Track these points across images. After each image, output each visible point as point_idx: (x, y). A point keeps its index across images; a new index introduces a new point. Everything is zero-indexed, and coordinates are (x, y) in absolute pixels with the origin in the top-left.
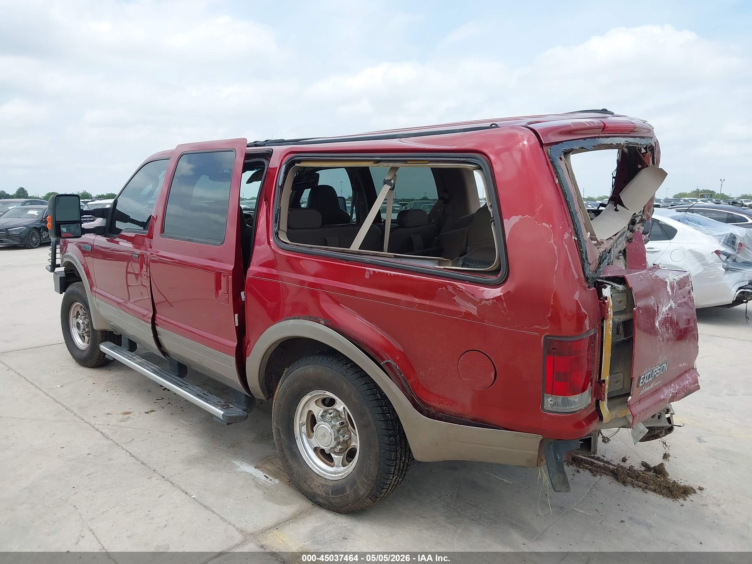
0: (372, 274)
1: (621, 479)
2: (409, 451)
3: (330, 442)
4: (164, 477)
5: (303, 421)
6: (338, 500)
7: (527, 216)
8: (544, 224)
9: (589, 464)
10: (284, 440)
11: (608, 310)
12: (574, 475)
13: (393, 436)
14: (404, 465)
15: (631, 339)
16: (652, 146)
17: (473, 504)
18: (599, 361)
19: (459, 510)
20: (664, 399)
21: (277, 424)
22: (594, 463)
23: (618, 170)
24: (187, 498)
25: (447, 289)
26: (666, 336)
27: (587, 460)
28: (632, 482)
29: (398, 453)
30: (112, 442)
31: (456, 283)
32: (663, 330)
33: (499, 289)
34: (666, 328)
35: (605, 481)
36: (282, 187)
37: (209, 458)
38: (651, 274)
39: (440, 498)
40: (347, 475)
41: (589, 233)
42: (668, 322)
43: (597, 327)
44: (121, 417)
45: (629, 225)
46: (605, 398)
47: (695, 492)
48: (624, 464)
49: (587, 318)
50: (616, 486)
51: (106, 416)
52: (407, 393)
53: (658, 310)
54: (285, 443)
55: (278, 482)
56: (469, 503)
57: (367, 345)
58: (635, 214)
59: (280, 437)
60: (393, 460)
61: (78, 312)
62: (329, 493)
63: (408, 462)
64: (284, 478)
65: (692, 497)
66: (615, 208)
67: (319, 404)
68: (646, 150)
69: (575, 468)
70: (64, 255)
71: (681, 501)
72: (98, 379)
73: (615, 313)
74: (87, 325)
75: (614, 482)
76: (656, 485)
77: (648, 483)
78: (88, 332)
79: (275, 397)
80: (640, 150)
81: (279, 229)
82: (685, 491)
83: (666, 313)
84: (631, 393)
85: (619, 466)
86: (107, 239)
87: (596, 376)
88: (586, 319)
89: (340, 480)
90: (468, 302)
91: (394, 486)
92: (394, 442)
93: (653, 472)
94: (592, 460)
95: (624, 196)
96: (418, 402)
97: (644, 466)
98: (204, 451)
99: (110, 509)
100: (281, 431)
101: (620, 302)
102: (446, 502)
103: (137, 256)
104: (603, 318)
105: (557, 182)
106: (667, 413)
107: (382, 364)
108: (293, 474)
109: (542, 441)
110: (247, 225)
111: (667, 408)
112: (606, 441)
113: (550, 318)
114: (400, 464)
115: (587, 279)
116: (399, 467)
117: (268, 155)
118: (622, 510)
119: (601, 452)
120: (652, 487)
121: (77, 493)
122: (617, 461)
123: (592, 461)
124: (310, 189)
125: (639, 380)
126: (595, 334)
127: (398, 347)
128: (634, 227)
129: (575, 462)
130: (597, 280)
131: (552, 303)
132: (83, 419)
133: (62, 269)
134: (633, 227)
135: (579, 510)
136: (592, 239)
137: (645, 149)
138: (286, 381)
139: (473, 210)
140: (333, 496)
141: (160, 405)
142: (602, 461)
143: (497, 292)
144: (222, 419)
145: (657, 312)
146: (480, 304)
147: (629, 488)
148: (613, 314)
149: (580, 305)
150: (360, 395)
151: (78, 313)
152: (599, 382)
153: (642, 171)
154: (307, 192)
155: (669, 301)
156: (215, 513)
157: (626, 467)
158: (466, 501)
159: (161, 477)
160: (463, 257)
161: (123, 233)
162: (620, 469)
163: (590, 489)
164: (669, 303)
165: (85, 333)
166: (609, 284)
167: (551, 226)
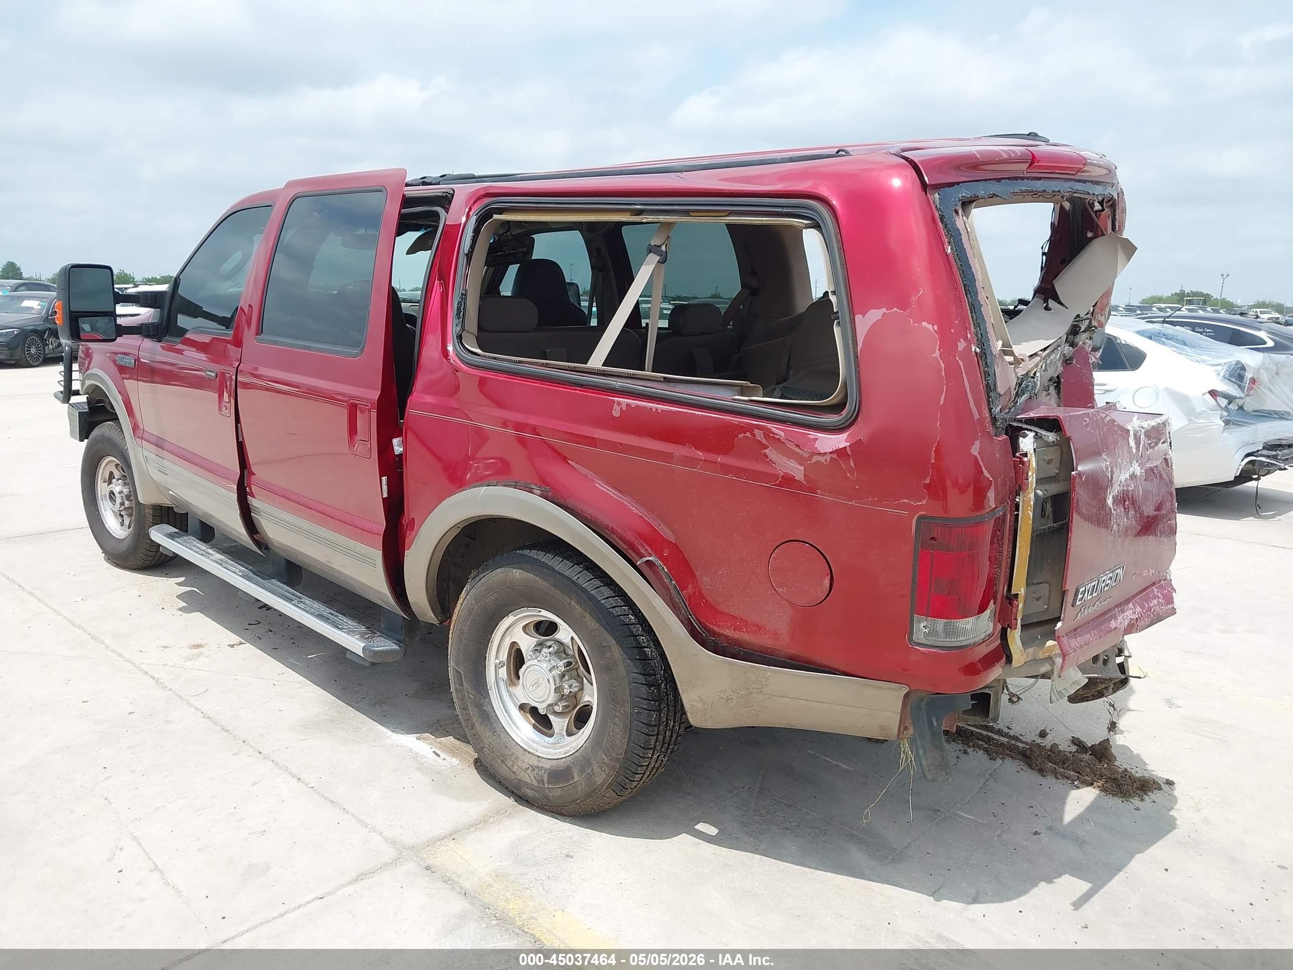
0: (624, 409)
1: (1037, 765)
2: (682, 712)
3: (546, 695)
4: (260, 753)
5: (501, 660)
6: (558, 792)
7: (895, 309)
8: (924, 324)
9: (984, 741)
10: (467, 691)
11: (1027, 474)
12: (958, 758)
13: (655, 685)
14: (672, 734)
15: (1066, 526)
16: (1112, 199)
17: (786, 802)
18: (1009, 561)
19: (763, 812)
20: (1116, 628)
21: (457, 663)
22: (993, 739)
23: (1052, 241)
24: (300, 786)
25: (754, 435)
26: (1124, 522)
27: (981, 734)
28: (1054, 770)
29: (662, 715)
30: (171, 693)
31: (769, 426)
32: (1119, 511)
33: (844, 436)
34: (1125, 508)
35: (1010, 767)
36: (469, 256)
37: (338, 722)
38: (1104, 415)
39: (731, 791)
40: (576, 750)
41: (1000, 343)
42: (1129, 499)
43: (1008, 503)
44: (187, 652)
45: (1068, 335)
46: (1017, 624)
47: (1160, 789)
48: (1042, 741)
49: (992, 487)
50: (1029, 777)
51: (162, 650)
52: (681, 612)
53: (1112, 478)
54: (471, 696)
55: (457, 763)
56: (780, 802)
57: (613, 531)
58: (1078, 316)
59: (460, 685)
60: (653, 726)
61: (111, 473)
62: (543, 781)
63: (679, 730)
64: (467, 757)
65: (1154, 796)
66: (1045, 305)
67: (529, 630)
68: (1102, 206)
69: (960, 747)
70: (86, 374)
71: (1136, 801)
72: (147, 589)
73: (1040, 481)
74: (128, 497)
75: (1024, 769)
76: (1095, 776)
77: (1081, 772)
78: (129, 508)
79: (454, 618)
80: (1092, 205)
81: (463, 329)
82: (1144, 786)
83: (1125, 484)
84: (1062, 616)
85: (1033, 744)
86: (161, 346)
87: (1004, 587)
88: (990, 488)
89: (562, 758)
90: (789, 458)
91: (655, 770)
92: (656, 696)
93: (1090, 755)
94: (990, 734)
95: (1061, 286)
96: (699, 627)
97: (1075, 744)
98: (329, 711)
99: (168, 804)
100: (463, 676)
101: (1049, 462)
102: (743, 799)
103: (213, 374)
104: (1018, 487)
105: (949, 251)
106: (1119, 655)
107: (638, 563)
108: (482, 748)
109: (907, 696)
110: (407, 325)
111: (1120, 647)
112: (1015, 699)
113: (928, 487)
114: (665, 733)
115: (994, 420)
116: (664, 737)
117: (445, 200)
118: (1037, 815)
119: (1005, 720)
120: (1088, 778)
121: (111, 776)
122: (1031, 736)
123: (989, 736)
124: (519, 265)
125: (1076, 595)
126: (1005, 515)
127: (667, 533)
128: (1077, 337)
129: (961, 736)
130: (1011, 423)
131: (933, 461)
132: (120, 655)
133: (83, 399)
134: (1074, 339)
135: (964, 814)
136: (1005, 353)
137: (1101, 203)
138: (473, 591)
139: (801, 307)
140: (550, 786)
141: (254, 634)
142: (1006, 735)
143: (840, 441)
144: (363, 656)
145: (1111, 481)
146: (809, 462)
147: (1050, 780)
148: (1036, 482)
149: (981, 464)
150: (601, 616)
151: (112, 476)
152: (1007, 598)
153: (1093, 242)
154: (513, 270)
155: (1131, 464)
156: (348, 812)
157: (1045, 746)
158: (775, 798)
159: (256, 752)
160: (781, 386)
161: (188, 336)
162: (1035, 749)
163: (984, 781)
164: (1132, 466)
165: (124, 509)
166: (1031, 430)
167: (936, 327)
